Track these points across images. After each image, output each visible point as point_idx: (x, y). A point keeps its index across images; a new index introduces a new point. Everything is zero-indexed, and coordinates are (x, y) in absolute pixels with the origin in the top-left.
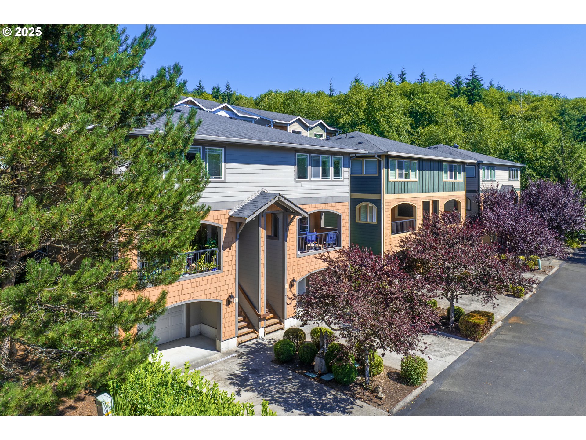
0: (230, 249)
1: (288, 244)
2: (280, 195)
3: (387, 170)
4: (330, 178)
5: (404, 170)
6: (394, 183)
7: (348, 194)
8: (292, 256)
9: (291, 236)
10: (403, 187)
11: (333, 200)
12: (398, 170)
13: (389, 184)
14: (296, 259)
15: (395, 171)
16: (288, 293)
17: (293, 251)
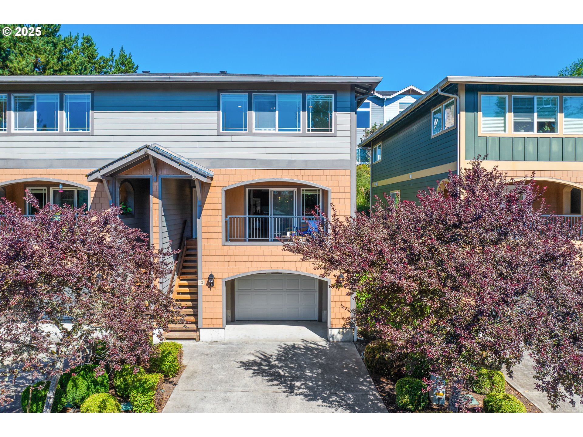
1: (204, 224)
2: (147, 147)
3: (471, 114)
4: (299, 130)
5: (535, 114)
6: (497, 139)
7: (348, 157)
8: (213, 241)
9: (210, 212)
10: (531, 148)
11: (307, 165)
12: (512, 114)
13: (480, 141)
14: (220, 247)
15: (504, 116)
16: (204, 293)
17: (215, 235)
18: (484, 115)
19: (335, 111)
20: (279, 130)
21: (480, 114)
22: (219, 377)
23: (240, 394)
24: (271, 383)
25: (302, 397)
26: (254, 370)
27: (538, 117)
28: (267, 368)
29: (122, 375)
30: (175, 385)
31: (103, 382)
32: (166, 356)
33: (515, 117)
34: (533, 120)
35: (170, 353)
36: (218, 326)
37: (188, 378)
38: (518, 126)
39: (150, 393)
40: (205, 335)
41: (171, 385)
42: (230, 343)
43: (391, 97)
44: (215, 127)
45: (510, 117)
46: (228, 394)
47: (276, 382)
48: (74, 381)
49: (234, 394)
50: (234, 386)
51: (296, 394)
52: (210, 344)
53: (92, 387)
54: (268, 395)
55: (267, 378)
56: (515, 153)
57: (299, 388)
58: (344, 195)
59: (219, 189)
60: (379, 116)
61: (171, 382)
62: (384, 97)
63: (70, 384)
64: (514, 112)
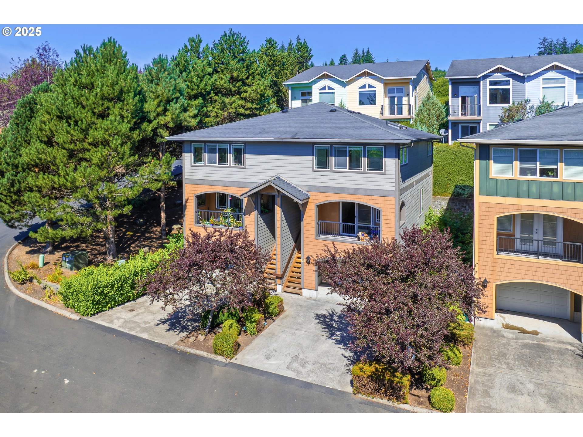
0: (249, 216)
1: (304, 225)
2: (270, 181)
3: (484, 162)
4: (361, 170)
5: (538, 163)
6: (505, 181)
7: (393, 189)
8: (310, 236)
9: (308, 218)
10: (534, 189)
11: (367, 192)
12: (518, 162)
13: (491, 182)
14: (314, 240)
15: (512, 163)
16: (305, 267)
17: (311, 233)
18: (495, 162)
19: (385, 157)
20: (349, 169)
21: (492, 162)
22: (299, 321)
23: (303, 332)
24: (324, 330)
25: (334, 341)
26: (321, 320)
27: (540, 164)
28: (328, 320)
29: (246, 312)
30: (274, 321)
31: (235, 314)
32: (271, 305)
33: (520, 164)
34: (536, 166)
35: (273, 303)
36: (312, 289)
37: (283, 318)
38: (523, 172)
39: (254, 324)
40: (306, 293)
41: (272, 321)
42: (319, 300)
43: (532, 74)
44: (311, 166)
45: (517, 164)
46: (297, 331)
47: (327, 330)
48: (222, 312)
49: (300, 332)
50: (303, 328)
51: (332, 339)
52: (307, 299)
53: (230, 316)
54: (317, 336)
55: (324, 326)
56: (520, 192)
57: (337, 336)
58: (391, 214)
59: (313, 205)
60: (520, 92)
61: (273, 319)
62: (525, 75)
63: (221, 313)
64: (520, 161)
